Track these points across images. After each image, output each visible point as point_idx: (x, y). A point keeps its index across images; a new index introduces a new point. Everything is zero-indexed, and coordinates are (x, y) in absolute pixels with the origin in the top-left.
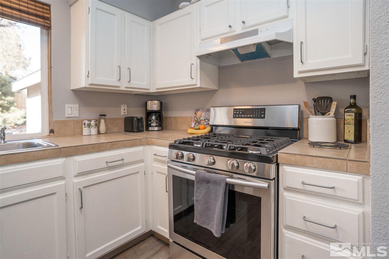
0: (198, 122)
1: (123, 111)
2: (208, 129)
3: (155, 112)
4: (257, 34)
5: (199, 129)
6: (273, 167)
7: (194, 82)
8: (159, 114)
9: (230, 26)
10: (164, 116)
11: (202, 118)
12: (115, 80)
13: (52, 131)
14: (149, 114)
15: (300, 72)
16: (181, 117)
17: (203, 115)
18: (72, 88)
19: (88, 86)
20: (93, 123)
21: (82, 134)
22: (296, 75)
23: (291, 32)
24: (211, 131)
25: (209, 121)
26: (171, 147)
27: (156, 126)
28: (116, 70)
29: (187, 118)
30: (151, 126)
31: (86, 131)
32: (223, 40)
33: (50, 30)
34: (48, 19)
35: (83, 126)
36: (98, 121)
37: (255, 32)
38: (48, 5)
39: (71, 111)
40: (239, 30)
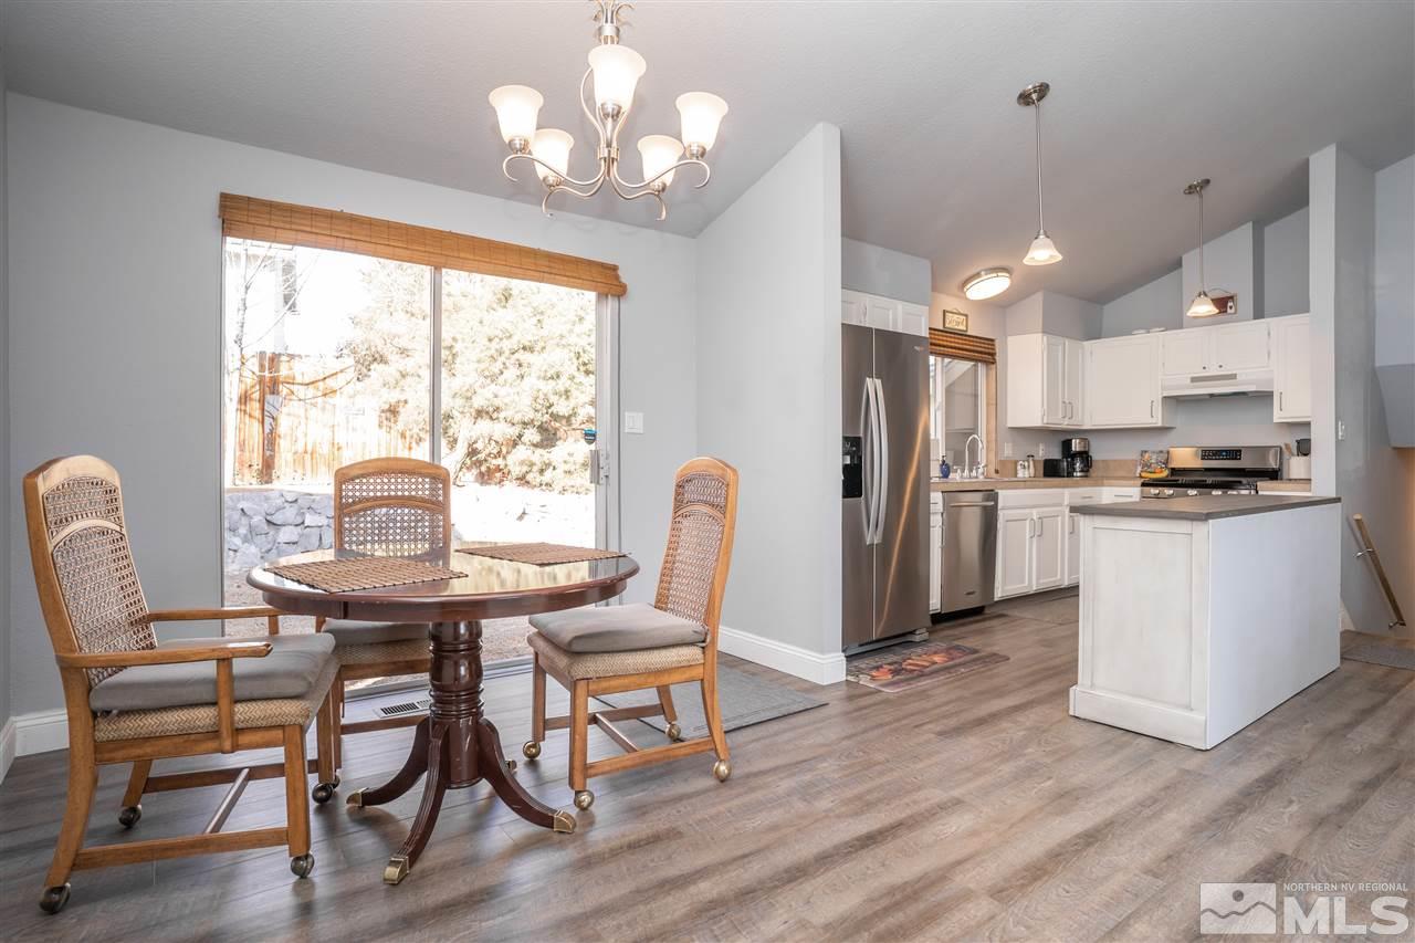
0: (1147, 465)
1: (1046, 452)
2: (1165, 473)
3: (1080, 453)
4: (1236, 378)
5: (1154, 473)
7: (1153, 420)
8: (1085, 456)
9: (1204, 368)
10: (1092, 458)
11: (1153, 461)
12: (1060, 416)
13: (997, 472)
14: (1072, 456)
15: (1279, 418)
16: (1114, 460)
17: (1155, 457)
18: (1010, 424)
19: (1044, 425)
20: (1026, 464)
21: (1016, 476)
22: (1276, 420)
23: (1271, 381)
24: (1173, 473)
25: (1167, 464)
26: (1146, 485)
27: (1081, 471)
28: (1061, 405)
29: (1125, 461)
30: (1075, 471)
31: (1021, 473)
32: (1194, 380)
33: (994, 366)
34: (993, 355)
35: (1019, 467)
36: (1028, 461)
37: (1233, 377)
38: (992, 340)
39: (1008, 451)
40: (1214, 372)
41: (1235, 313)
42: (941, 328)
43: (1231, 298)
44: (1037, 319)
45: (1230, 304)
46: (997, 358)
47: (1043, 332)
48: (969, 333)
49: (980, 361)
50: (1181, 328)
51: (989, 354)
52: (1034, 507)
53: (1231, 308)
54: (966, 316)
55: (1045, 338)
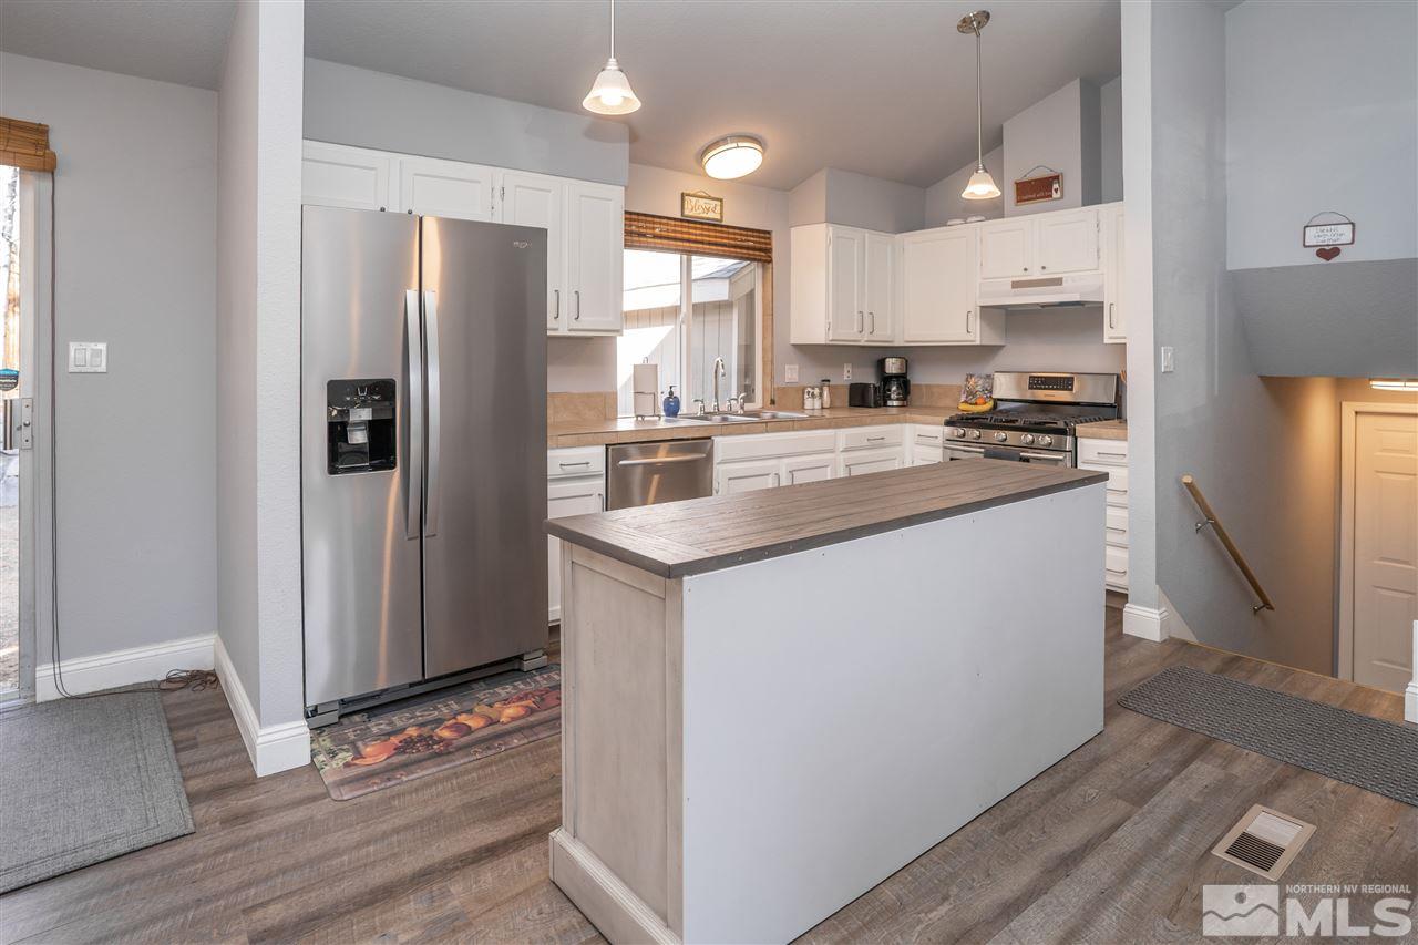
0: (971, 393)
1: (847, 376)
2: (990, 405)
3: (897, 376)
4: (1061, 284)
5: (976, 404)
6: (1069, 439)
7: (970, 337)
8: (903, 380)
9: (1026, 270)
10: (912, 383)
11: (979, 388)
12: (856, 330)
13: (773, 402)
14: (886, 379)
15: (1111, 338)
16: (939, 386)
17: (980, 383)
18: (792, 342)
19: (828, 343)
20: (817, 391)
21: (803, 407)
22: (1106, 341)
23: (1100, 289)
24: (995, 406)
25: (991, 392)
26: (949, 423)
27: (897, 399)
28: (856, 316)
29: (950, 387)
30: (890, 399)
31: (809, 403)
32: (1016, 285)
33: (770, 265)
34: (768, 251)
35: (806, 396)
36: (821, 389)
37: (1058, 281)
38: (769, 232)
39: (792, 374)
40: (1037, 275)
41: (1062, 197)
42: (679, 216)
43: (1056, 178)
44: (820, 206)
45: (1056, 186)
46: (775, 255)
47: (830, 220)
48: (724, 223)
49: (754, 260)
50: (1003, 217)
51: (760, 250)
52: (779, 457)
53: (1056, 191)
54: (721, 200)
55: (831, 229)
